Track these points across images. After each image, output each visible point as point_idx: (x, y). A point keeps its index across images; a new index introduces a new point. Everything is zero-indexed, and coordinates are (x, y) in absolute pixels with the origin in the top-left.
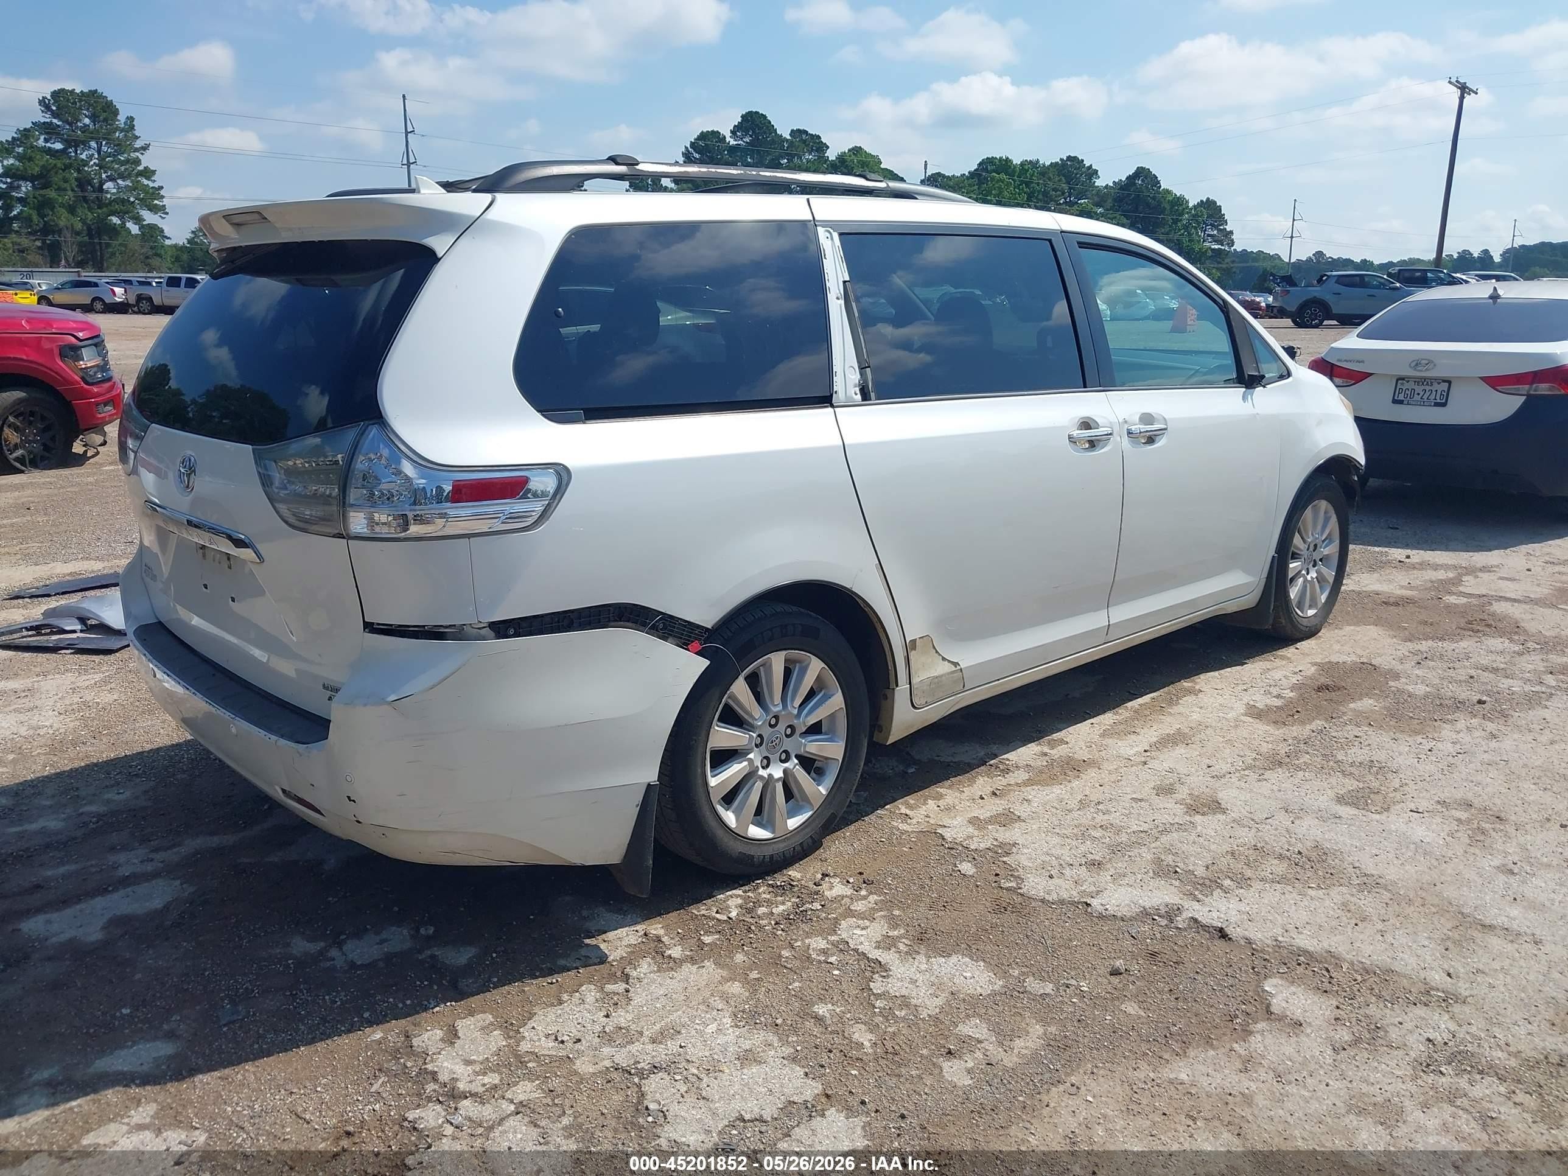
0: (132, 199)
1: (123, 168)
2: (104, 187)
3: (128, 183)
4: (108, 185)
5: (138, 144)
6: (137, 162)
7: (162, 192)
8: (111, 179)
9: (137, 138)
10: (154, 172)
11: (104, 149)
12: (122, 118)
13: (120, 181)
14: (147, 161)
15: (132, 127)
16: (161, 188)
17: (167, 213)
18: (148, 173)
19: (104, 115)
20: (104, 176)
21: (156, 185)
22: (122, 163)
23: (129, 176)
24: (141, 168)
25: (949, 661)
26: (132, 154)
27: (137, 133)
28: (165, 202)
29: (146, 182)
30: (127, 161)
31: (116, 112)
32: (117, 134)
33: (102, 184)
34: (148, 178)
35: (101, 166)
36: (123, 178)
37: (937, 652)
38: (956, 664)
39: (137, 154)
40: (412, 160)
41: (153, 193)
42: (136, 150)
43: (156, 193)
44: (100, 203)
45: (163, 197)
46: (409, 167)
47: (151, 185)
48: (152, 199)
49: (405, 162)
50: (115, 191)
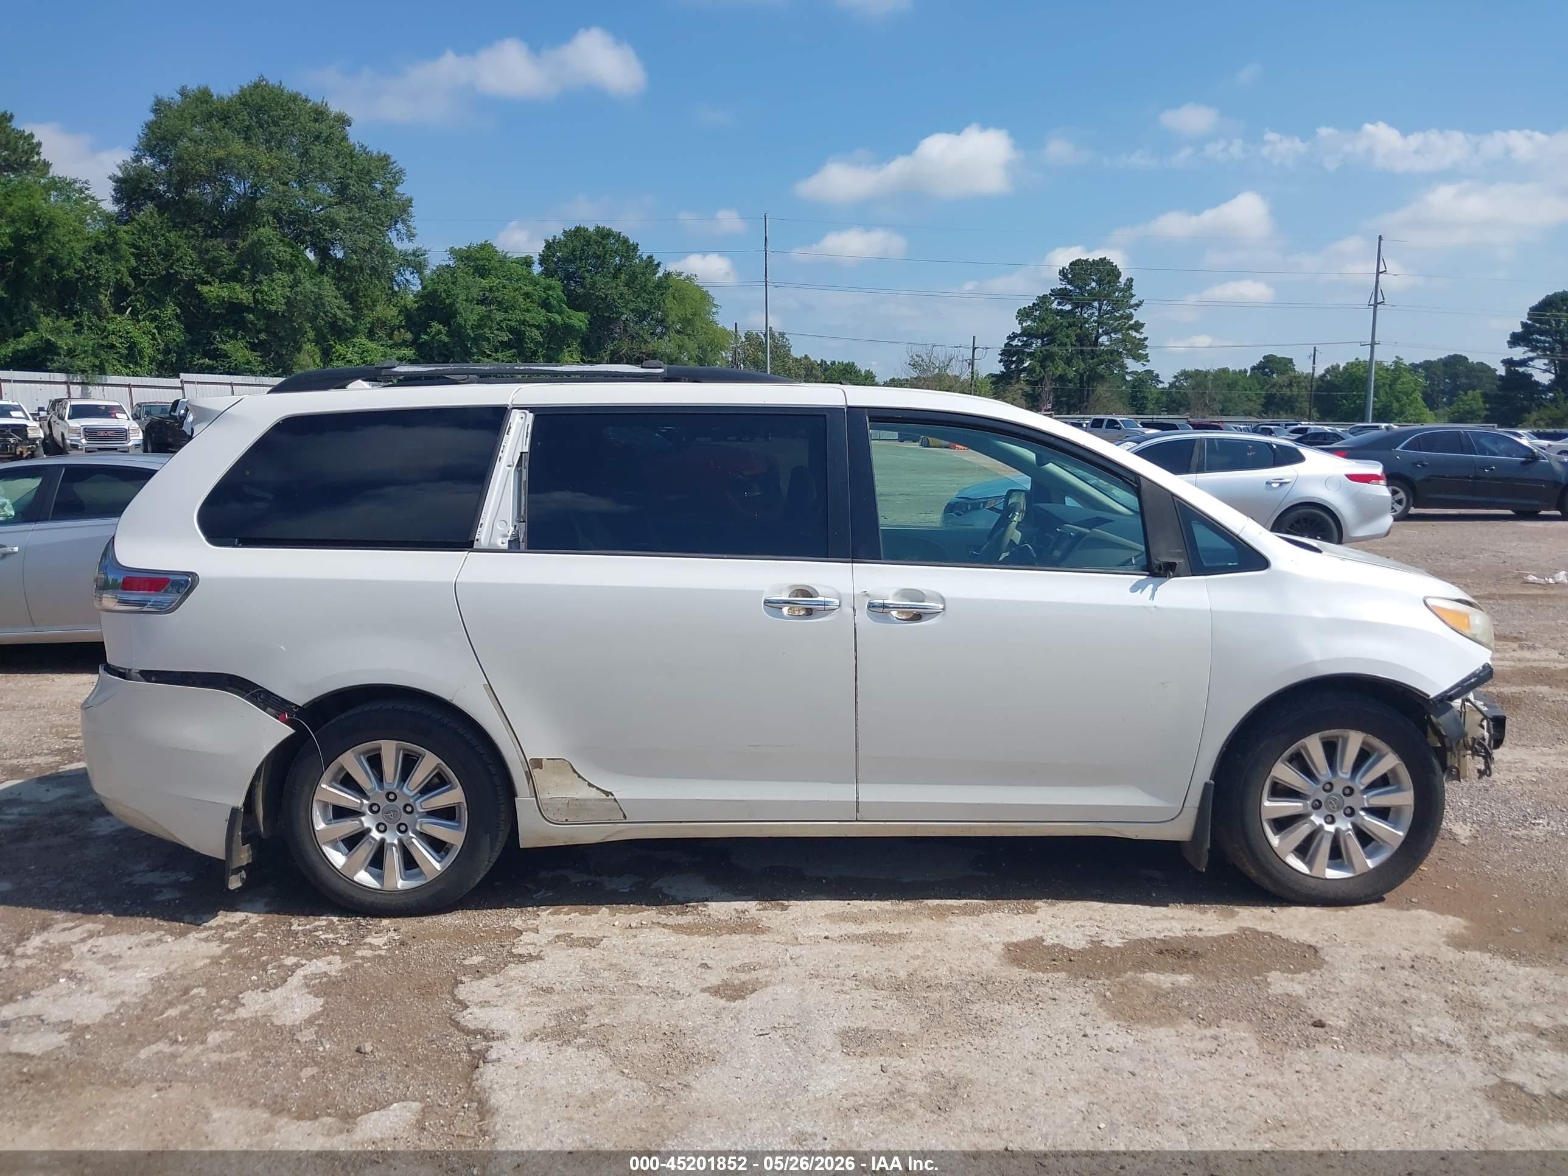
0: (1121, 350)
1: (1116, 324)
2: (1100, 340)
3: (1120, 336)
4: (1104, 339)
5: (1133, 302)
6: (1130, 317)
7: (1146, 343)
8: (1106, 333)
9: (1133, 296)
10: (1142, 325)
11: (1105, 308)
12: (1123, 280)
13: (1113, 335)
14: (1138, 316)
15: (1130, 287)
16: (1146, 339)
17: (1148, 361)
18: (1138, 327)
19: (1108, 279)
20: (1100, 331)
21: (1142, 337)
22: (1117, 319)
23: (1120, 330)
24: (1132, 322)
25: (598, 789)
26: (1127, 311)
27: (1133, 292)
28: (1148, 351)
29: (1134, 334)
30: (1121, 317)
31: (1119, 275)
32: (1117, 294)
33: (1097, 338)
34: (1137, 331)
35: (1100, 324)
36: (1115, 331)
37: (580, 776)
38: (607, 793)
39: (1131, 310)
40: (1380, 300)
41: (1138, 344)
42: (1131, 307)
43: (1141, 344)
44: (1093, 355)
45: (1147, 346)
46: (1375, 307)
47: (1138, 336)
48: (1137, 349)
49: (1372, 302)
50: (1107, 343)
